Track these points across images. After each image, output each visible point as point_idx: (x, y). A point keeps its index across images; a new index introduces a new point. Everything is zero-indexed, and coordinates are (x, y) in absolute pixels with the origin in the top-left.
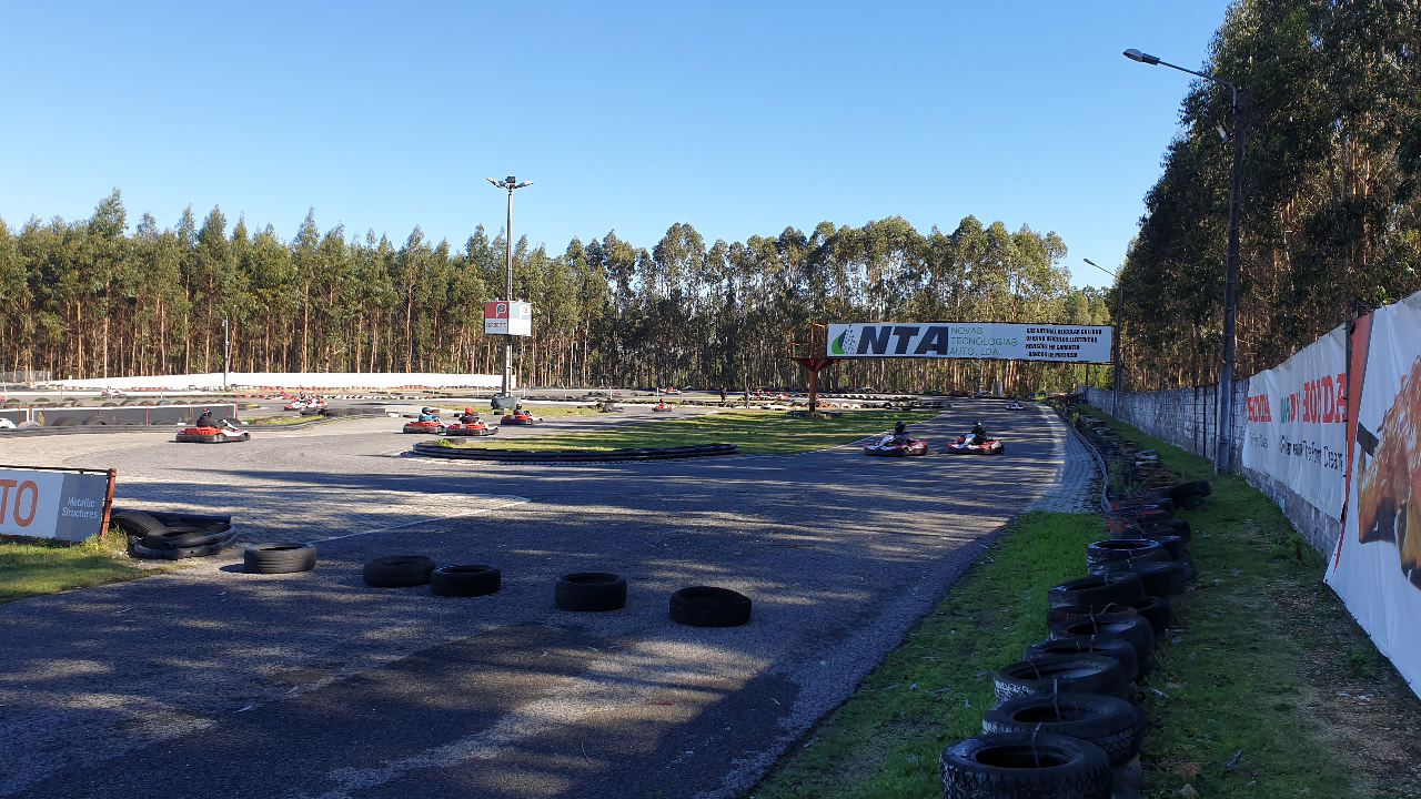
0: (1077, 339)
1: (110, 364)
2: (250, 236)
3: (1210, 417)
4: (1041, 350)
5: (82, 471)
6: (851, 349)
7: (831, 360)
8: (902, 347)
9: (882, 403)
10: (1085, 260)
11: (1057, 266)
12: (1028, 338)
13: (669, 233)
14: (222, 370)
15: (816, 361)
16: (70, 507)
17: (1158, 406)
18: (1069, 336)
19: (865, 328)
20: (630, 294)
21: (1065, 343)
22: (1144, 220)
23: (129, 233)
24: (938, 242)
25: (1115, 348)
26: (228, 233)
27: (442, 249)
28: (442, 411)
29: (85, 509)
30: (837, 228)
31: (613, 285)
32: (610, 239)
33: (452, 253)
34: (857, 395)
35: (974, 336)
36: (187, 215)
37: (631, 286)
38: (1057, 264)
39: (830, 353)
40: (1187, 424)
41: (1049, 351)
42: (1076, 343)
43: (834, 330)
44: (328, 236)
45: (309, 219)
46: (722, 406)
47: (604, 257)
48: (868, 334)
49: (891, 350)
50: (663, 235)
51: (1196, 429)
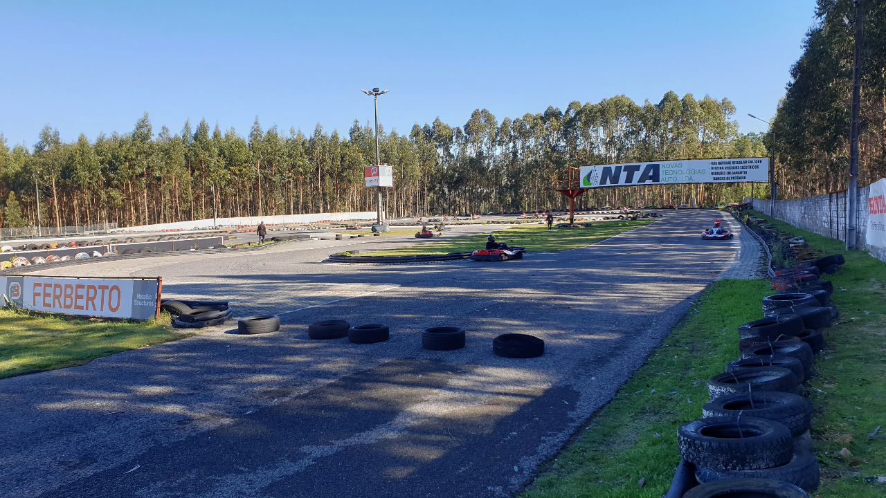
0: (744, 168)
1: (150, 217)
2: (223, 136)
3: (841, 213)
4: (722, 176)
5: (143, 278)
6: (596, 182)
7: (582, 190)
8: (629, 179)
9: (617, 216)
10: (750, 115)
11: (729, 120)
12: (712, 168)
13: (473, 116)
14: (212, 217)
15: (573, 191)
16: (139, 300)
17: (803, 208)
18: (739, 165)
19: (604, 168)
20: (452, 156)
21: (737, 170)
22: (790, 85)
23: (154, 138)
24: (649, 109)
25: (771, 172)
26: (210, 135)
27: (335, 137)
28: (343, 235)
29: (147, 300)
30: (583, 104)
31: (440, 151)
32: (437, 123)
33: (341, 139)
34: (600, 212)
35: (676, 169)
36: (187, 126)
37: (452, 151)
38: (729, 119)
39: (582, 186)
40: (824, 218)
41: (726, 176)
42: (745, 170)
43: (584, 171)
44: (269, 132)
45: (256, 123)
46: (513, 223)
47: (434, 135)
49: (622, 181)
50: (469, 118)
51: (831, 222)
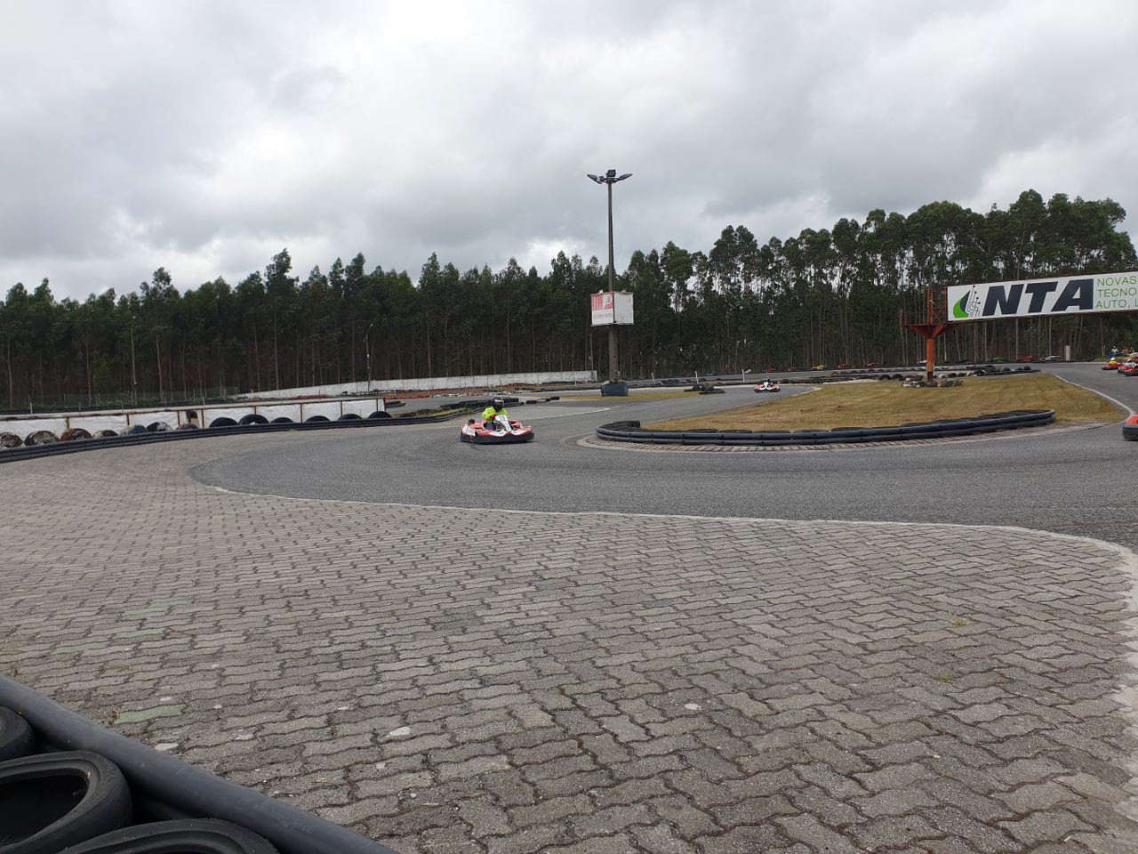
6: (975, 311)
7: (953, 325)
8: (1036, 304)
13: (724, 235)
15: (932, 327)
19: (992, 288)
20: (687, 292)
30: (888, 215)
31: (674, 285)
32: (671, 248)
35: (1125, 286)
37: (690, 287)
38: (1119, 228)
39: (951, 317)
43: (955, 294)
47: (665, 263)
48: (995, 295)
